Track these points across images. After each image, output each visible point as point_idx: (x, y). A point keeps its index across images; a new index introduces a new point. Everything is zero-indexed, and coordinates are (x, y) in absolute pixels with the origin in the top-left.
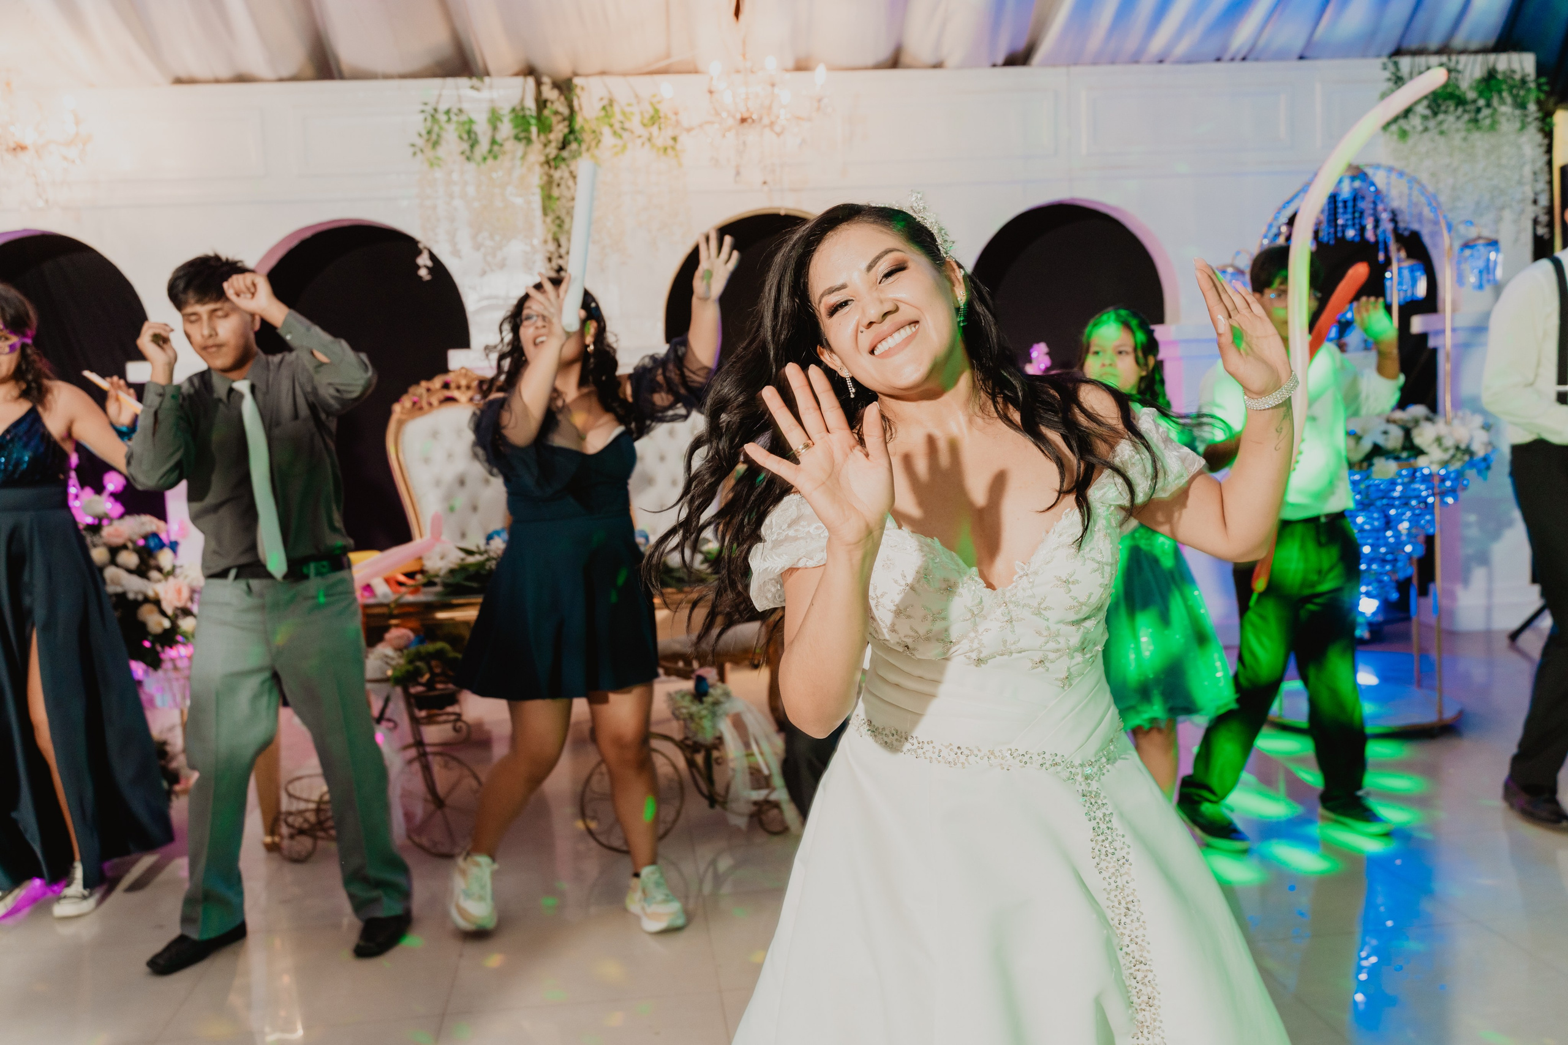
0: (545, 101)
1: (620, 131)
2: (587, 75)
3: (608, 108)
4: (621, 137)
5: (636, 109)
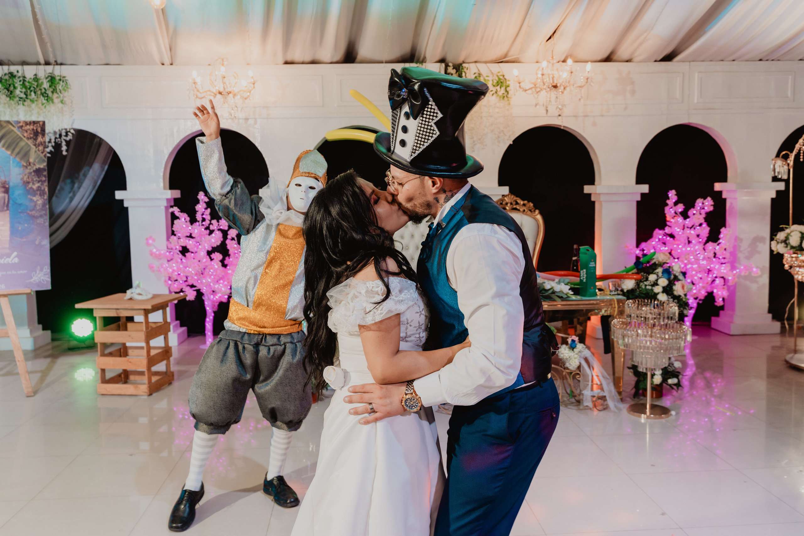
2: (469, 63)
5: (490, 79)
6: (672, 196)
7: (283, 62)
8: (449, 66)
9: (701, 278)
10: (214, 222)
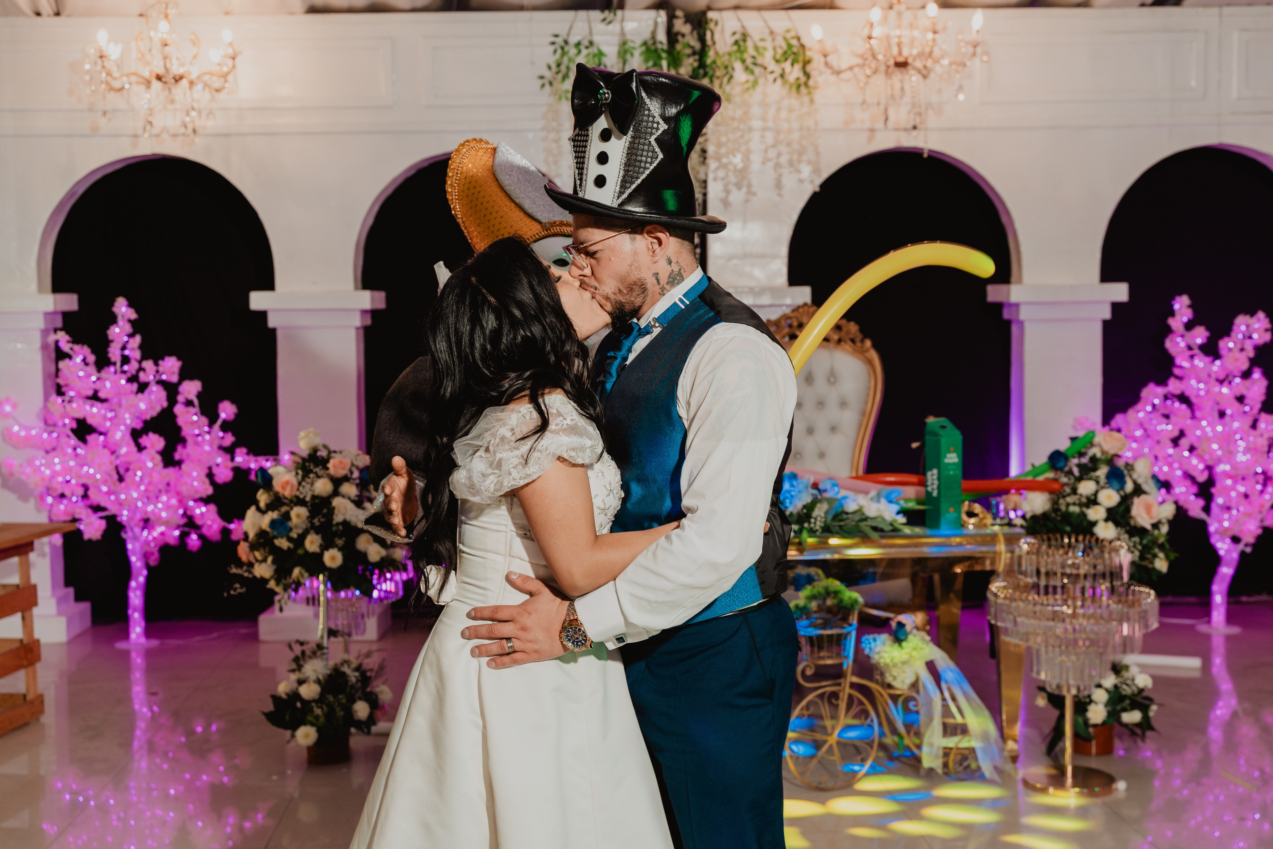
0: (677, 34)
1: (751, 67)
2: (720, 10)
3: (741, 43)
4: (752, 72)
5: (769, 44)
6: (1180, 309)
7: (304, 9)
8: (677, 17)
9: (1246, 496)
10: (148, 365)
